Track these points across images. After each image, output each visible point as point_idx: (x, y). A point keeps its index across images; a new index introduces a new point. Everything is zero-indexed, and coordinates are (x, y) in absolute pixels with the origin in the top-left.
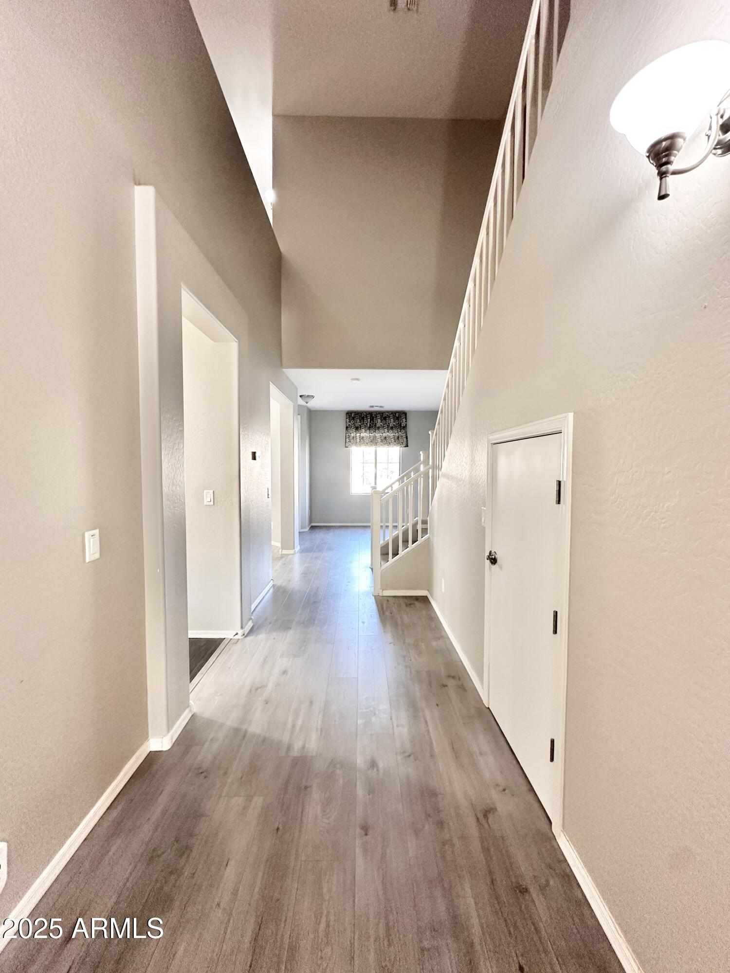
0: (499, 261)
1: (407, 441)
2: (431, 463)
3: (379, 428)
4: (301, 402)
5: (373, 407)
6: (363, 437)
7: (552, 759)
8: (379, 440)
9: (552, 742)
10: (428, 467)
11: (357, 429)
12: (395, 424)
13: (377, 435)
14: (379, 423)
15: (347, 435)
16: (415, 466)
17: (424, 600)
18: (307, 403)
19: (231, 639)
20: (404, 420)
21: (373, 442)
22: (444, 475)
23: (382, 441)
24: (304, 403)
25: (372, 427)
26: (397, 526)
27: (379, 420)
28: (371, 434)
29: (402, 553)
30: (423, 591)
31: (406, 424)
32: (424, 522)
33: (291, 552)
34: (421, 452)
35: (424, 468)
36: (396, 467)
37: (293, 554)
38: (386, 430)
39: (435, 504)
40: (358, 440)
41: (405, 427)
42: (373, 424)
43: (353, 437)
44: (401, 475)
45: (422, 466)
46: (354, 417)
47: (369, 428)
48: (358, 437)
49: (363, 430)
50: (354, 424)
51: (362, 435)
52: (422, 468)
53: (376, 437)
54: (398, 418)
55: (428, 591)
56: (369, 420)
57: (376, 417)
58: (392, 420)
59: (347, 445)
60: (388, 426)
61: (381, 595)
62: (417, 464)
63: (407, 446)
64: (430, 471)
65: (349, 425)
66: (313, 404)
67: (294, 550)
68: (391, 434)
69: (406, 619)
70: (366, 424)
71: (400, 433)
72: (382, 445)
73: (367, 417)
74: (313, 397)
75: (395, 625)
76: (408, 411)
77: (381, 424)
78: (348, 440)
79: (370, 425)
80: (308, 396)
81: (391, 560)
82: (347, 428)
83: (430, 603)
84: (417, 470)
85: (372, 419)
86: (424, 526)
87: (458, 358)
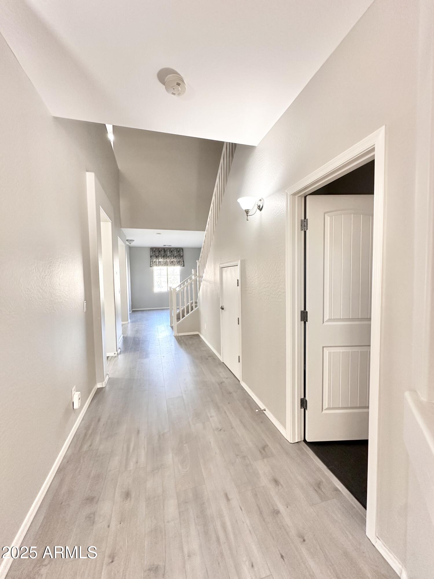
0: (223, 194)
1: (184, 263)
2: (198, 275)
3: (168, 256)
4: (127, 243)
5: (165, 245)
6: (160, 262)
7: (239, 362)
8: (169, 263)
9: (239, 356)
10: (197, 276)
11: (157, 257)
12: (177, 254)
13: (168, 260)
14: (169, 254)
15: (151, 260)
16: (190, 276)
17: (198, 335)
18: (130, 244)
19: (112, 356)
20: (182, 252)
21: (166, 264)
22: (204, 280)
23: (170, 264)
24: (129, 244)
25: (165, 256)
26: (179, 308)
27: (169, 252)
28: (164, 260)
29: (186, 316)
30: (196, 332)
31: (183, 255)
32: (196, 303)
33: (126, 322)
34: (193, 270)
35: (194, 277)
36: (178, 278)
37: (128, 324)
38: (172, 258)
39: (200, 294)
40: (157, 263)
41: (182, 256)
42: (165, 254)
43: (155, 262)
44: (181, 283)
45: (193, 276)
46: (155, 251)
47: (164, 257)
48: (157, 261)
49: (160, 258)
50: (155, 254)
51: (159, 260)
52: (193, 277)
53: (167, 261)
54: (179, 251)
55: (199, 332)
56: (163, 252)
57: (167, 251)
58: (175, 252)
59: (151, 266)
60: (174, 256)
61: (177, 335)
62: (191, 276)
63: (184, 266)
64: (198, 278)
65: (152, 255)
66: (133, 244)
67: (128, 322)
68: (175, 260)
69: (190, 342)
70: (162, 254)
71: (180, 259)
72: (170, 265)
73: (162, 251)
74: (134, 240)
75: (186, 345)
76: (185, 248)
77: (170, 254)
78: (152, 263)
79: (164, 255)
80: (131, 240)
81: (182, 320)
82: (151, 256)
83: (200, 336)
84: (191, 279)
85: (165, 251)
86: (196, 304)
87: (209, 225)
